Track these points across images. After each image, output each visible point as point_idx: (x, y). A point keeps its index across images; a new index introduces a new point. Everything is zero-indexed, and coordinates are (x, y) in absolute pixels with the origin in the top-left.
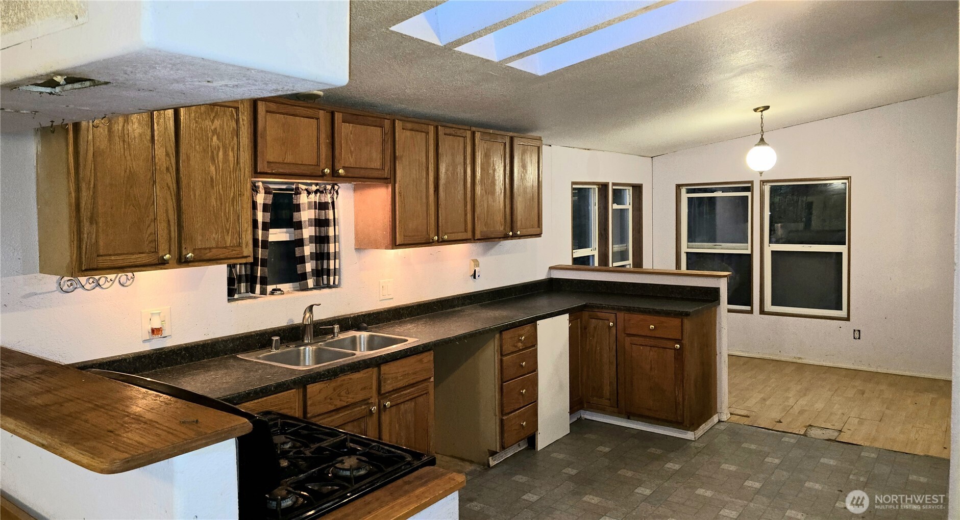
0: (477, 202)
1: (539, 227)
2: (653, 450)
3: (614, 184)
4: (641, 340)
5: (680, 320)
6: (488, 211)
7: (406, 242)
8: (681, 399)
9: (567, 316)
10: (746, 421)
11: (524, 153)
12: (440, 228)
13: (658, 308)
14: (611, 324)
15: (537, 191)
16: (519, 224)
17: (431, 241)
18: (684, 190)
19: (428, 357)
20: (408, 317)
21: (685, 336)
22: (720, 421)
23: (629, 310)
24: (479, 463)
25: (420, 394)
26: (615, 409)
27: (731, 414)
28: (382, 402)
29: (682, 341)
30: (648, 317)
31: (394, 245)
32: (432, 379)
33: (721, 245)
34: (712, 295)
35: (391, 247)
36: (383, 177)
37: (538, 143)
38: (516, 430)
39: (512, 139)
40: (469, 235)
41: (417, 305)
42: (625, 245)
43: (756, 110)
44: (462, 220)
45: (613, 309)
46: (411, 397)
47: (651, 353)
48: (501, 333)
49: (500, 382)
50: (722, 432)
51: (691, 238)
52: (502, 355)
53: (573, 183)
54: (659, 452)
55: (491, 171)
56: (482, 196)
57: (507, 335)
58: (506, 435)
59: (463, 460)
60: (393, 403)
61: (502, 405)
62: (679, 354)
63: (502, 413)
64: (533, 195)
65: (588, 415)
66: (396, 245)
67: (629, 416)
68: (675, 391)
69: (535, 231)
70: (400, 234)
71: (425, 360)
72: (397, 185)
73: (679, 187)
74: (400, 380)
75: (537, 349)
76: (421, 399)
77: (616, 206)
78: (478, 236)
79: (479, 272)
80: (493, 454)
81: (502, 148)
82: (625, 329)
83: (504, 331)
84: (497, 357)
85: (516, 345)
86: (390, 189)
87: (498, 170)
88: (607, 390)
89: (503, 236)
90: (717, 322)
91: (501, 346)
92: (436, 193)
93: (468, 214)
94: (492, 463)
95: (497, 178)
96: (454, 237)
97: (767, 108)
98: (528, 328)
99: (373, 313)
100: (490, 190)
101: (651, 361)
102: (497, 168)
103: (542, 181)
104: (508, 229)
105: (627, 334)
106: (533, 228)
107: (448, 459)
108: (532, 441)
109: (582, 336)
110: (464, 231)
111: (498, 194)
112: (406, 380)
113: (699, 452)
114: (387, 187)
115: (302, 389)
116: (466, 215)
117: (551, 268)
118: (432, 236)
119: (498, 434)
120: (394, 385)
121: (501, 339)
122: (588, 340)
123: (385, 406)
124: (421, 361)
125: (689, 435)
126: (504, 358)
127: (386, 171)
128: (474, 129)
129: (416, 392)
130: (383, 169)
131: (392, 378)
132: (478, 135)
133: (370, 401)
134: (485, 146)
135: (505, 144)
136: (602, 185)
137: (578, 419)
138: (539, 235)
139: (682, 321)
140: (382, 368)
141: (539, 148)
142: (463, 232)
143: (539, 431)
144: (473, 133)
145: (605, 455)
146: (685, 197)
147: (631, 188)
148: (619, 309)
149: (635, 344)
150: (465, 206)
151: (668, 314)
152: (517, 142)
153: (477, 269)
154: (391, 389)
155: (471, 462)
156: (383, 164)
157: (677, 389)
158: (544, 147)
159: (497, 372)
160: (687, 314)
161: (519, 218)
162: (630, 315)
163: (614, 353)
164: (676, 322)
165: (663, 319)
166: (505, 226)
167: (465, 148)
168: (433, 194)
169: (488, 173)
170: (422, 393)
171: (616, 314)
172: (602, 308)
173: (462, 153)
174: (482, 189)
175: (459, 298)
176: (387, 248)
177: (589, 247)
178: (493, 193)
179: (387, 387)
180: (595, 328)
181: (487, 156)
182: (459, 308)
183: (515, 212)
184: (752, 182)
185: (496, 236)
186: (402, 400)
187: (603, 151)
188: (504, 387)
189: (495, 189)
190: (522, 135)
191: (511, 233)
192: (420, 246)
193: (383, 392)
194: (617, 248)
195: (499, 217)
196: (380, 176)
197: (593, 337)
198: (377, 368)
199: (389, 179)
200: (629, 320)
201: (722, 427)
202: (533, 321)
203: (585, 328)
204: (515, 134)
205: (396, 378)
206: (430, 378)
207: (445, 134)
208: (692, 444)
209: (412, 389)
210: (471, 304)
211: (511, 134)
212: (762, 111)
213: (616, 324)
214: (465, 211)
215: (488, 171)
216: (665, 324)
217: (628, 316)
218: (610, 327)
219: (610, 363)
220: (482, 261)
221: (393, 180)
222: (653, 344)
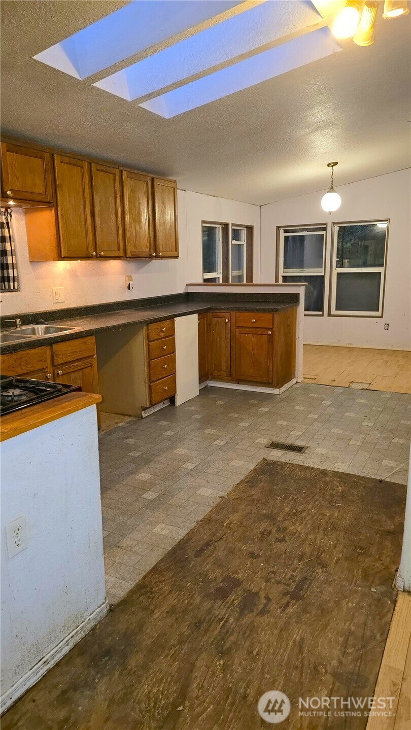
0: (127, 227)
1: (176, 251)
2: (252, 401)
3: (233, 225)
4: (247, 330)
5: (272, 315)
6: (136, 236)
7: (70, 256)
8: (271, 368)
9: (196, 315)
10: (314, 382)
11: (163, 191)
12: (97, 246)
13: (257, 307)
14: (227, 320)
15: (174, 223)
16: (161, 247)
17: (91, 256)
18: (282, 231)
19: (91, 340)
20: (78, 316)
21: (275, 326)
22: (296, 383)
23: (239, 310)
24: (135, 416)
25: (86, 366)
26: (229, 378)
27: (304, 378)
28: (55, 371)
29: (273, 329)
30: (251, 314)
31: (61, 258)
32: (95, 356)
34: (295, 298)
35: (57, 259)
36: (46, 201)
37: (173, 185)
38: (160, 392)
39: (153, 180)
40: (121, 253)
42: (241, 271)
43: (328, 165)
44: (116, 241)
45: (228, 310)
46: (79, 368)
47: (253, 339)
48: (147, 325)
49: (148, 360)
50: (298, 388)
51: (286, 266)
52: (149, 341)
53: (203, 222)
54: (256, 402)
55: (137, 204)
56: (131, 223)
57: (152, 327)
58: (153, 396)
59: (124, 415)
60: (65, 372)
61: (150, 376)
62: (271, 338)
63: (150, 381)
64: (171, 226)
65: (212, 384)
66: (62, 258)
67: (239, 382)
68: (267, 363)
69: (174, 254)
70: (64, 249)
71: (89, 342)
72: (59, 209)
73: (278, 228)
74: (69, 356)
75: (174, 338)
76: (87, 370)
77: (234, 242)
78: (129, 255)
79: (132, 285)
80: (145, 409)
81: (145, 186)
82: (236, 322)
83: (150, 324)
84: (145, 342)
85: (159, 334)
86: (53, 212)
87: (142, 204)
88: (224, 368)
89: (149, 256)
90: (297, 317)
91: (148, 335)
92: (93, 218)
93: (120, 237)
94: (144, 415)
95: (142, 210)
96: (109, 254)
97: (336, 163)
98: (168, 322)
100: (137, 220)
101: (252, 344)
102: (141, 202)
103: (177, 215)
104: (152, 251)
105: (237, 327)
106: (171, 251)
107: (114, 415)
108: (172, 400)
109: (207, 330)
110: (117, 250)
111: (143, 223)
112: (74, 356)
113: (282, 400)
114: (51, 210)
116: (118, 237)
117: (187, 285)
118: (91, 252)
119: (147, 395)
120: (64, 359)
121: (148, 329)
122: (211, 333)
123: (58, 373)
124: (85, 343)
125: (276, 391)
126: (151, 343)
127: (48, 197)
128: (121, 168)
129: (83, 365)
130: (46, 194)
131: (63, 355)
132: (125, 173)
133: (46, 370)
134: (131, 183)
135: (147, 183)
136: (224, 225)
137: (206, 387)
138: (176, 257)
139: (273, 316)
140: (54, 346)
141: (174, 189)
143: (177, 394)
144: (121, 172)
145: (221, 406)
146: (282, 235)
147: (245, 229)
148: (232, 310)
149: (242, 333)
150: (117, 230)
151: (264, 311)
152: (156, 183)
153: (130, 282)
154: (63, 362)
155: (130, 416)
156: (46, 190)
159: (145, 352)
160: (277, 310)
161: (161, 243)
162: (239, 313)
163: (228, 341)
164: (268, 316)
165: (261, 314)
166: (150, 248)
167: (115, 183)
168: (90, 218)
169: (135, 206)
170: (88, 365)
171: (230, 313)
172: (220, 310)
173: (113, 187)
174: (130, 218)
175: (117, 304)
176: (55, 260)
177: (215, 272)
178: (140, 222)
179: (59, 361)
180: (216, 324)
181: (133, 191)
183: (157, 238)
184: (326, 224)
185: (143, 256)
186: (72, 370)
187: (225, 198)
188: (151, 364)
189: (141, 219)
190: (161, 177)
191: (154, 255)
192: (83, 259)
193: (56, 364)
194: (236, 273)
195: (145, 241)
196: (43, 200)
197: (215, 330)
198: (50, 347)
199: (51, 203)
200: (239, 317)
201: (298, 386)
202: (172, 318)
203: (210, 325)
204: (156, 176)
205: (66, 354)
206: (94, 355)
207: (97, 170)
208: (278, 396)
209: (79, 363)
210: (128, 308)
211: (152, 176)
212: (332, 166)
213: (230, 321)
214: (118, 234)
215: (134, 203)
216: (262, 318)
217: (238, 314)
218: (226, 323)
219: (226, 347)
220: (134, 276)
221: (55, 204)
222: (254, 332)
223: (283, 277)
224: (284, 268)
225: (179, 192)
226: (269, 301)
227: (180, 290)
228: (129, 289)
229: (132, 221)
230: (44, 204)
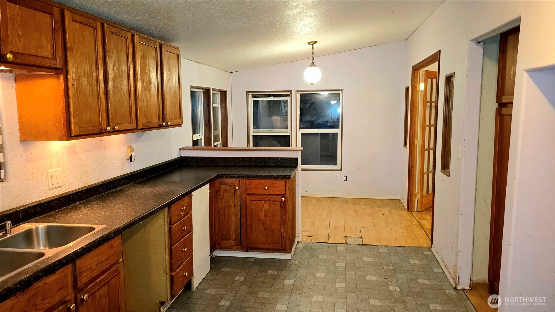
0: (139, 96)
1: (181, 118)
3: (212, 89)
4: (258, 197)
5: (284, 182)
6: (147, 105)
7: (81, 133)
8: (285, 234)
11: (168, 58)
12: (110, 120)
13: (269, 174)
14: (237, 188)
16: (168, 116)
17: (104, 131)
18: (250, 95)
19: (118, 241)
21: (287, 192)
22: (298, 243)
23: (249, 177)
25: (112, 276)
26: (239, 246)
28: (79, 297)
29: (285, 195)
30: (262, 181)
31: (69, 136)
32: (121, 259)
33: (272, 130)
34: (295, 162)
35: (66, 138)
36: (55, 67)
37: (176, 51)
38: (181, 281)
39: (161, 45)
40: (133, 126)
41: (85, 190)
42: (217, 131)
43: (309, 43)
44: (128, 112)
45: (238, 177)
46: (104, 282)
47: (265, 205)
48: (169, 207)
49: (170, 247)
51: (256, 126)
52: (170, 224)
53: (191, 87)
54: (275, 272)
55: (148, 71)
56: (142, 92)
57: (174, 208)
58: (174, 287)
60: (90, 294)
61: (171, 264)
62: (284, 204)
63: (172, 270)
64: (176, 93)
65: (218, 253)
66: (71, 137)
67: (248, 249)
68: (281, 229)
69: (178, 121)
70: (74, 126)
71: (115, 245)
72: (69, 77)
73: (248, 93)
74: (95, 269)
75: (191, 215)
76: (113, 281)
78: (140, 126)
79: (134, 156)
80: (163, 304)
81: (154, 52)
82: (246, 190)
83: (172, 204)
84: (167, 226)
85: (179, 214)
88: (233, 236)
89: (158, 126)
91: (169, 217)
92: (105, 87)
93: (133, 107)
94: (163, 310)
95: (152, 77)
96: (123, 127)
97: (316, 42)
98: (186, 199)
99: (45, 203)
100: (147, 87)
101: (265, 211)
102: (151, 68)
103: (181, 83)
104: (161, 120)
105: (248, 194)
106: (177, 119)
109: (215, 198)
110: (130, 122)
111: (153, 91)
112: (100, 267)
113: (298, 267)
114: (58, 78)
116: (131, 107)
117: (181, 149)
118: (104, 127)
119: (169, 288)
120: (89, 276)
121: (169, 212)
122: (219, 200)
123: (82, 300)
125: (290, 256)
126: (172, 227)
127: (58, 61)
128: (133, 32)
129: (109, 276)
130: (54, 59)
131: (87, 270)
132: (136, 38)
133: (67, 300)
134: (143, 49)
135: (156, 49)
136: (206, 89)
137: (215, 257)
138: (180, 125)
139: (286, 183)
140: (76, 262)
141: (178, 56)
142: (128, 123)
143: (194, 276)
144: (133, 36)
145: (243, 283)
146: (251, 100)
147: (219, 93)
148: (243, 177)
149: (253, 201)
150: (130, 100)
151: (276, 178)
152: (164, 49)
153: (133, 154)
154: (87, 281)
156: (54, 53)
157: (282, 228)
159: (167, 238)
161: (168, 111)
162: (250, 181)
163: (238, 208)
164: (281, 183)
165: (273, 182)
166: (159, 117)
167: (128, 48)
168: (103, 87)
169: (145, 73)
170: (114, 275)
171: (240, 180)
172: (230, 177)
173: (126, 52)
174: (142, 86)
175: (119, 180)
176: (61, 139)
177: (198, 133)
178: (150, 90)
179: (83, 280)
180: (224, 192)
181: (144, 57)
182: (121, 188)
183: (165, 106)
184: (291, 92)
185: (153, 126)
186: (97, 288)
187: (206, 65)
188: (173, 250)
189: (150, 87)
190: (167, 44)
191: (164, 124)
192: (94, 136)
193: (79, 286)
195: (154, 110)
196: (52, 66)
197: (223, 198)
198: (72, 265)
199: (60, 69)
200: (250, 184)
201: (301, 246)
202: (189, 193)
203: (217, 192)
204: (162, 42)
205: (91, 268)
207: (111, 32)
208: (291, 262)
209: (106, 275)
210: (129, 183)
211: (160, 41)
212: (313, 44)
213: (240, 188)
214: (130, 104)
215: (145, 70)
216: (275, 185)
217: (248, 181)
218: (235, 190)
219: (235, 215)
220: (134, 146)
221: (64, 71)
222: (266, 199)
223: (253, 136)
224: (254, 128)
226: (269, 165)
227: (174, 155)
228: (131, 161)
229: (143, 89)
230: (50, 70)
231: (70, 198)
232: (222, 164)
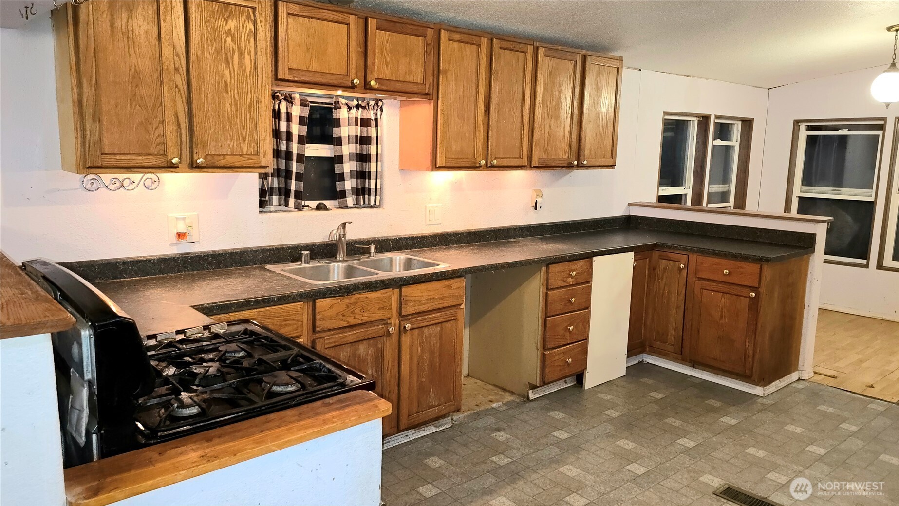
0: (536, 125)
1: (612, 157)
2: (711, 402)
3: (717, 117)
4: (714, 286)
5: (759, 266)
6: (549, 136)
7: (448, 165)
8: (751, 352)
9: (631, 255)
10: (832, 382)
11: (599, 73)
12: (489, 152)
13: (735, 251)
14: (682, 266)
15: (612, 118)
16: (587, 153)
17: (478, 165)
18: (803, 127)
19: (459, 285)
20: (456, 244)
21: (763, 283)
22: (799, 379)
23: (703, 252)
24: (519, 395)
25: (447, 319)
26: (679, 355)
27: (815, 373)
28: (402, 323)
29: (759, 290)
30: (723, 261)
31: (434, 166)
32: (463, 306)
34: (806, 242)
35: (431, 168)
36: (424, 92)
37: (617, 64)
38: (560, 366)
39: (584, 57)
40: (524, 162)
41: (467, 233)
42: (727, 185)
43: (890, 29)
44: (518, 144)
45: (685, 250)
46: (437, 321)
47: (723, 300)
48: (548, 266)
49: (544, 317)
50: (799, 391)
51: (807, 181)
52: (547, 289)
53: (666, 113)
54: (718, 404)
55: (556, 93)
56: (543, 119)
57: (554, 268)
58: (547, 370)
59: (504, 390)
60: (415, 326)
61: (544, 340)
62: (754, 304)
63: (545, 348)
64: (607, 123)
65: (650, 359)
66: (436, 167)
67: (694, 364)
68: (745, 342)
69: (609, 162)
70: (441, 156)
71: (454, 286)
72: (439, 102)
73: (797, 123)
74: (425, 304)
75: (590, 287)
76: (449, 325)
77: (718, 142)
78: (535, 163)
79: (540, 203)
80: (534, 387)
81: (572, 67)
82: (697, 271)
83: (551, 264)
84: (542, 290)
85: (565, 279)
86: (432, 104)
87: (564, 92)
88: (671, 338)
89: (566, 165)
90: (809, 272)
91: (547, 280)
92: (487, 114)
93: (525, 139)
94: (532, 396)
95: (563, 100)
96: (505, 163)
98: (581, 263)
99: (417, 237)
100: (554, 113)
101: (722, 309)
102: (563, 89)
103: (619, 107)
104: (573, 157)
105: (698, 278)
106: (604, 158)
107: (491, 387)
108: (580, 379)
109: (649, 276)
110: (518, 156)
111: (563, 119)
112: (431, 304)
113: (765, 409)
114: (430, 103)
115: (311, 303)
116: (522, 139)
117: (630, 205)
118: (478, 160)
119: (538, 368)
120: (417, 307)
121: (547, 272)
122: (656, 281)
123: (405, 327)
124: (449, 287)
125: (758, 391)
126: (550, 293)
127: (427, 86)
128: (537, 44)
129: (442, 317)
130: (424, 84)
131: (415, 301)
132: (542, 51)
133: (389, 322)
134: (551, 63)
135: (576, 62)
136: (703, 117)
137: (639, 362)
138: (612, 166)
139: (761, 269)
140: (403, 289)
141: (618, 69)
142: (517, 158)
143: (588, 370)
144: (536, 49)
145: (656, 401)
146: (803, 134)
147: (740, 123)
148: (692, 251)
149: (705, 289)
151: (745, 258)
152: (590, 61)
153: (539, 200)
154: (414, 312)
155: (512, 393)
156: (424, 78)
157: (747, 341)
158: (624, 70)
159: (541, 305)
160: (768, 260)
161: (588, 146)
162: (704, 258)
163: (682, 297)
164: (754, 268)
165: (739, 264)
166: (570, 154)
167: (525, 64)
168: (483, 114)
169: (552, 95)
170: (450, 319)
171: (688, 255)
172: (674, 249)
173: (521, 70)
174: (543, 113)
175: (515, 229)
176: (427, 170)
177: (682, 186)
178: (557, 117)
179: (409, 309)
180: (665, 269)
181: (552, 75)
182: (515, 240)
183: (583, 139)
184: (885, 119)
185: (558, 165)
186: (425, 324)
187: (707, 79)
188: (548, 322)
189: (559, 113)
190: (599, 54)
191: (575, 163)
192: (466, 169)
193: (403, 314)
194: (718, 188)
195: (562, 143)
196: (420, 91)
197: (662, 278)
198: (398, 290)
199: (430, 94)
200: (702, 263)
201: (800, 385)
202: (588, 257)
203: (654, 269)
204: (589, 53)
205: (420, 301)
206: (460, 305)
207: (501, 48)
208: (760, 400)
209: (438, 314)
210: (530, 236)
211: (584, 52)
213: (687, 267)
214: (522, 135)
215: (552, 91)
216: (742, 270)
217: (701, 258)
218: (680, 270)
219: (678, 307)
220: (546, 192)
221: (435, 96)
222: (726, 290)
223: (800, 198)
224: (802, 185)
225: (625, 73)
226: (761, 240)
227: (618, 210)
228: (536, 209)
229: (546, 117)
230: (420, 96)
231: (447, 238)
232: (684, 231)
